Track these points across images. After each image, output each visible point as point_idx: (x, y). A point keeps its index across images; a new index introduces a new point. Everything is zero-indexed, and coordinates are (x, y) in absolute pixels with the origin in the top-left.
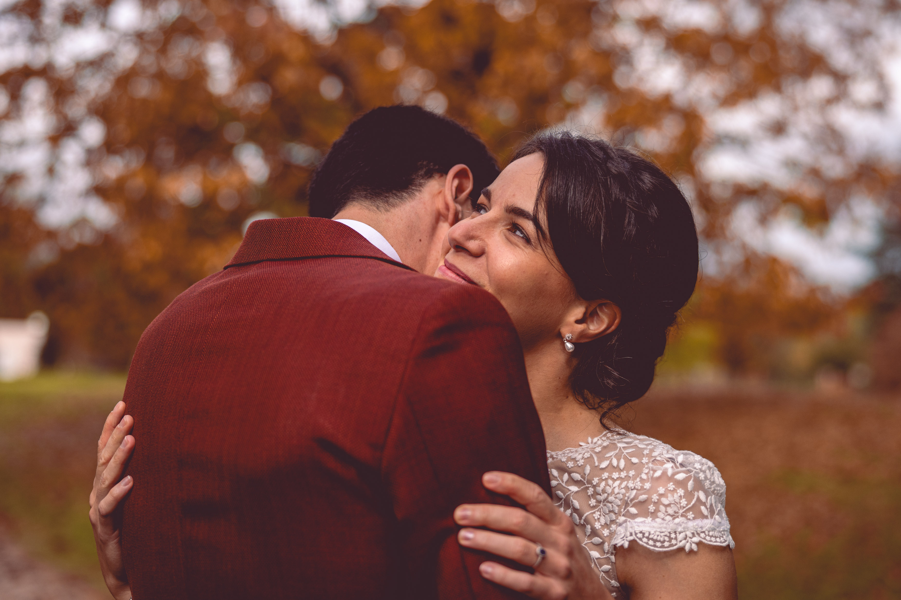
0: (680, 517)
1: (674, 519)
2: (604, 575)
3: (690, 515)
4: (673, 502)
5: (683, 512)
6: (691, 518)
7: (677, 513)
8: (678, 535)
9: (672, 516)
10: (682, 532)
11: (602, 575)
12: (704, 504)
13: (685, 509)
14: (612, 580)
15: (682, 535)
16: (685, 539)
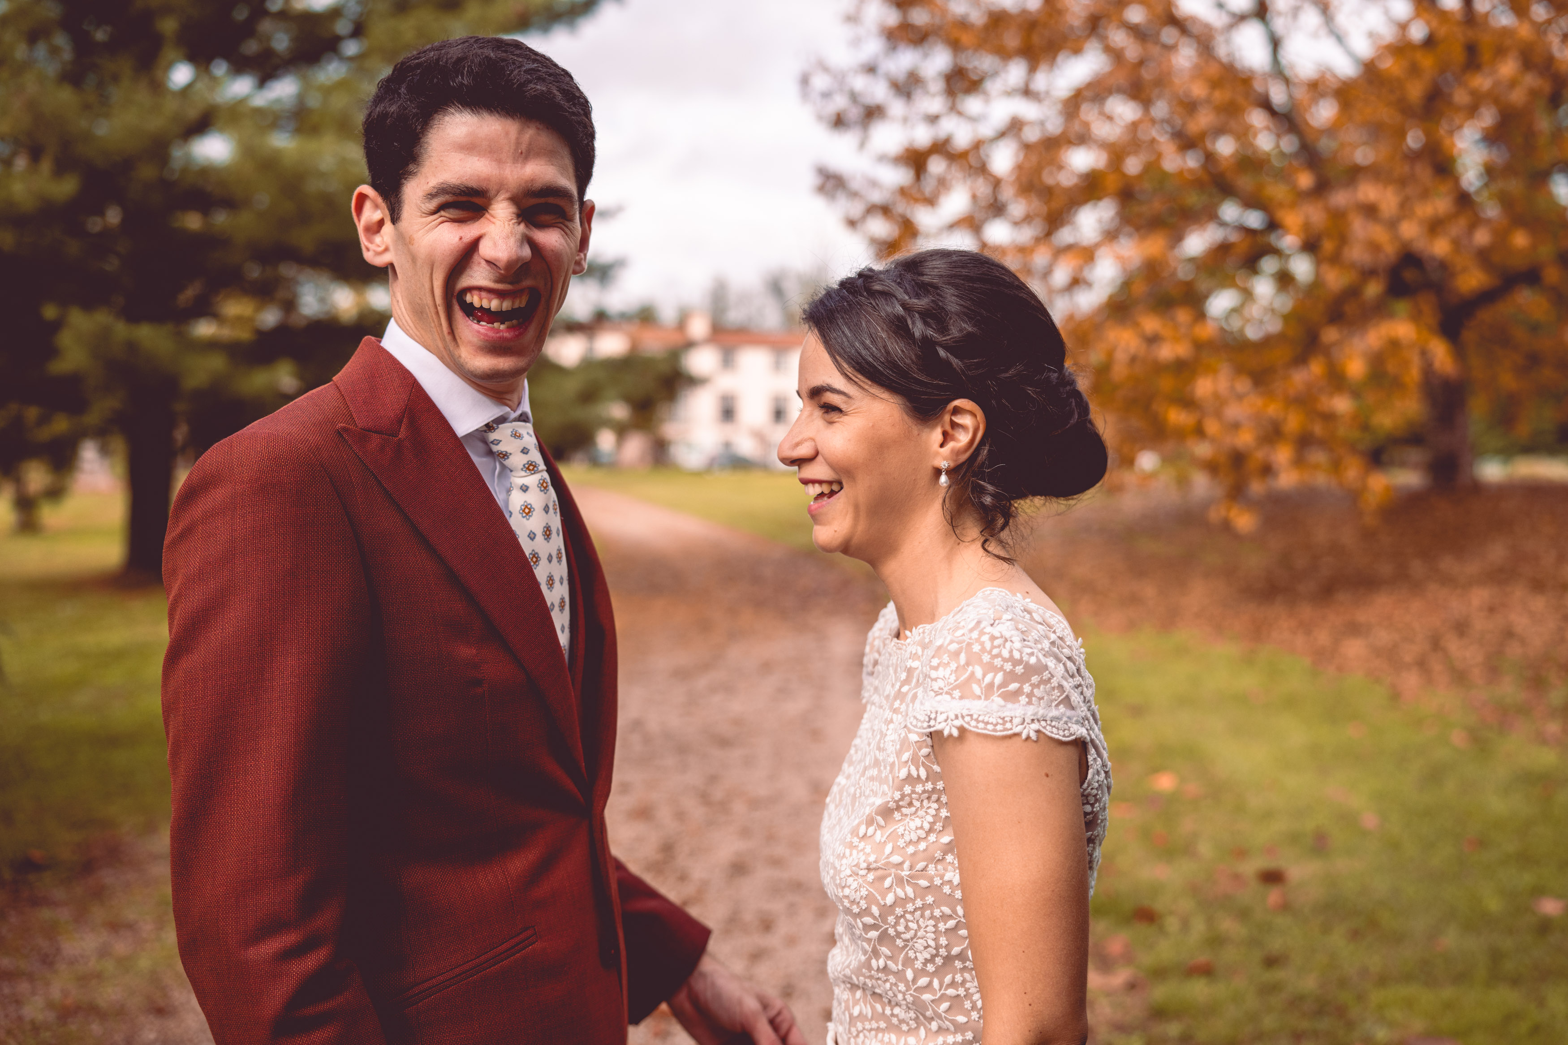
0: (944, 694)
1: (937, 695)
2: (924, 761)
3: (957, 694)
4: (942, 677)
5: (949, 690)
6: (957, 697)
7: (942, 689)
8: (938, 715)
9: (935, 692)
10: (944, 713)
11: (922, 760)
12: (978, 682)
13: (951, 686)
14: (934, 765)
15: (944, 717)
16: (946, 721)
